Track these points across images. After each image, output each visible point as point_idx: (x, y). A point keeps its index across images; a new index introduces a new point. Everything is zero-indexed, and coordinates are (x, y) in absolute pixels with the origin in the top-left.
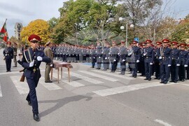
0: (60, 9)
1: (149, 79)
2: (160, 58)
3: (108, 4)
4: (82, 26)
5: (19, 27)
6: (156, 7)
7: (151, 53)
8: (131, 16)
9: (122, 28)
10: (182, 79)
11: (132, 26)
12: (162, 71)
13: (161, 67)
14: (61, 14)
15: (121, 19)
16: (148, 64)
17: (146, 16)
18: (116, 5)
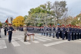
0: (29, 12)
1: (63, 39)
2: (68, 31)
3: (47, 10)
4: (37, 19)
5: (12, 19)
6: (66, 12)
7: (64, 30)
8: (56, 15)
9: (53, 20)
10: (75, 39)
11: (57, 19)
12: (68, 36)
13: (68, 35)
14: (29, 14)
15: (52, 16)
16: (63, 33)
17: (62, 15)
18: (50, 11)
